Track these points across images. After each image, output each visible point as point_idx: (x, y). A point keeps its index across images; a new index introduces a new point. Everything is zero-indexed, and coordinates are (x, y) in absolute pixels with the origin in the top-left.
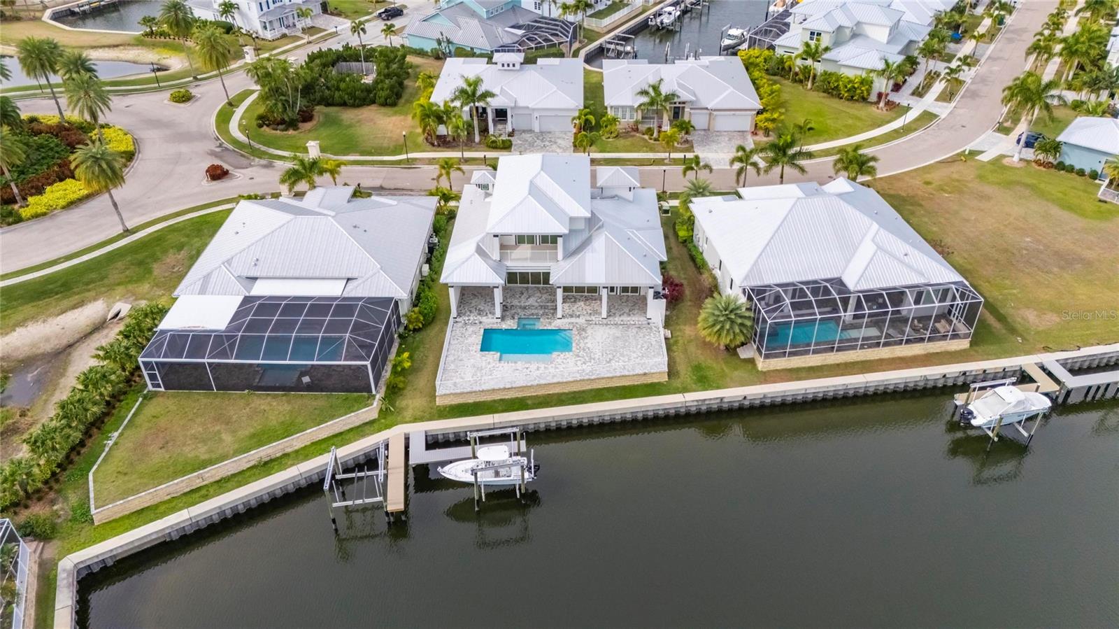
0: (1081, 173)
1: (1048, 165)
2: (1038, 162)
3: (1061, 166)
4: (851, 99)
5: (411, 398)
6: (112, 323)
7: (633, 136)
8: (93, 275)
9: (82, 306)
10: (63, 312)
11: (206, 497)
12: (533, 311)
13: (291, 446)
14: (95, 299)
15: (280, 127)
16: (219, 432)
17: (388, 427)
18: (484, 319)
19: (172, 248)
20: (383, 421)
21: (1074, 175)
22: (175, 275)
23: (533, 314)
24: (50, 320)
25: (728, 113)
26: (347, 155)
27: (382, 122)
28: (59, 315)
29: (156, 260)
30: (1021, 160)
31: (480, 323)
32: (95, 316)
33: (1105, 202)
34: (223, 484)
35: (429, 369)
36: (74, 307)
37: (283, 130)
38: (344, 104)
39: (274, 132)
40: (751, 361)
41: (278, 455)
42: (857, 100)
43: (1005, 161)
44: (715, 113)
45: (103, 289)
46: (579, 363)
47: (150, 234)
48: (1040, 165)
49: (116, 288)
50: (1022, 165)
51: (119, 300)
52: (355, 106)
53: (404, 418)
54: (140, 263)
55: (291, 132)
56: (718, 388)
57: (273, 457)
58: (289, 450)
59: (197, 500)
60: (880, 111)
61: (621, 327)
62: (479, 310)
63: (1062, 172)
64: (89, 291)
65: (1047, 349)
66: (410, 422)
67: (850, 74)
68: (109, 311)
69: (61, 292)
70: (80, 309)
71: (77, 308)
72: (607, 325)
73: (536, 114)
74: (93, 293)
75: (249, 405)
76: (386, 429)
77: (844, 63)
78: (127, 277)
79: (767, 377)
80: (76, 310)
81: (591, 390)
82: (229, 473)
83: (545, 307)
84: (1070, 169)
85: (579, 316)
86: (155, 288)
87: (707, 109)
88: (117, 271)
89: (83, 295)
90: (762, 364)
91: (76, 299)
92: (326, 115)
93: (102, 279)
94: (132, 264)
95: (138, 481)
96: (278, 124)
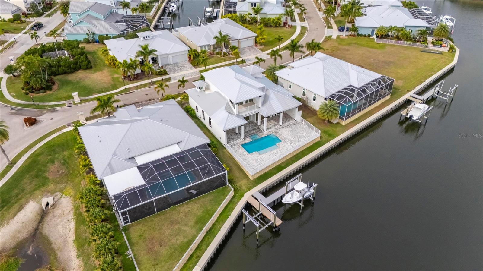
0: (365, 36)
1: (354, 36)
2: (351, 35)
3: (358, 35)
4: (276, 27)
5: (239, 182)
6: (49, 210)
7: (213, 57)
8: (16, 191)
9: (23, 208)
10: (15, 215)
11: (199, 257)
12: (251, 132)
13: (214, 220)
14: (27, 202)
15: (41, 91)
16: (179, 228)
17: (242, 196)
18: (237, 141)
19: (48, 163)
20: (237, 195)
21: (363, 37)
22: (63, 175)
23: (252, 133)
24: (10, 221)
25: (245, 40)
26: (92, 95)
27: (93, 77)
28: (13, 217)
29: (45, 171)
30: (346, 36)
31: (237, 143)
32: (35, 210)
33: (379, 43)
34: (200, 248)
35: (235, 168)
36: (19, 210)
37: (44, 93)
38: (65, 73)
39: (39, 94)
40: (338, 123)
41: (211, 226)
42: (278, 27)
43: (341, 37)
44: (241, 41)
45: (27, 196)
46: (289, 144)
47: (26, 161)
48: (352, 36)
49: (35, 192)
50: (347, 37)
51: (42, 197)
52: (71, 73)
53: (244, 190)
54: (37, 176)
55: (48, 92)
56: (337, 136)
57: (210, 228)
58: (214, 222)
59: (196, 260)
60: (288, 29)
61: (288, 127)
62: (232, 139)
63: (360, 37)
64: (20, 199)
65: (408, 91)
66: (248, 191)
67: (273, 17)
68: (41, 205)
69: (5, 206)
70: (23, 210)
71: (21, 210)
72: (283, 127)
73: (170, 56)
74: (23, 200)
75: (179, 212)
76: (242, 197)
77: (269, 13)
78: (36, 185)
79: (348, 127)
80: (21, 212)
81: (299, 153)
83: (255, 129)
84: (361, 35)
85: (271, 128)
86: (58, 185)
87: (238, 39)
88: (28, 184)
89: (19, 203)
90: (344, 123)
91: (16, 206)
92: (60, 80)
93: (23, 191)
94: (33, 178)
95: (167, 264)
96: (39, 90)
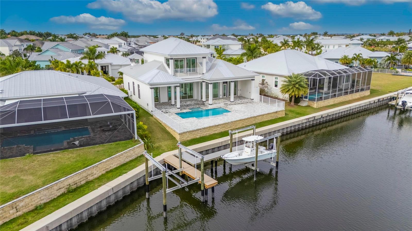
5: (159, 142)
12: (193, 106)
13: (92, 174)
18: (171, 109)
35: (158, 131)
40: (308, 106)
41: (83, 183)
46: (241, 114)
53: (163, 150)
56: (308, 115)
57: (79, 184)
58: (90, 178)
61: (242, 104)
62: (165, 108)
66: (169, 151)
72: (235, 104)
77: (231, 54)
82: (42, 202)
83: (198, 104)
85: (219, 103)
